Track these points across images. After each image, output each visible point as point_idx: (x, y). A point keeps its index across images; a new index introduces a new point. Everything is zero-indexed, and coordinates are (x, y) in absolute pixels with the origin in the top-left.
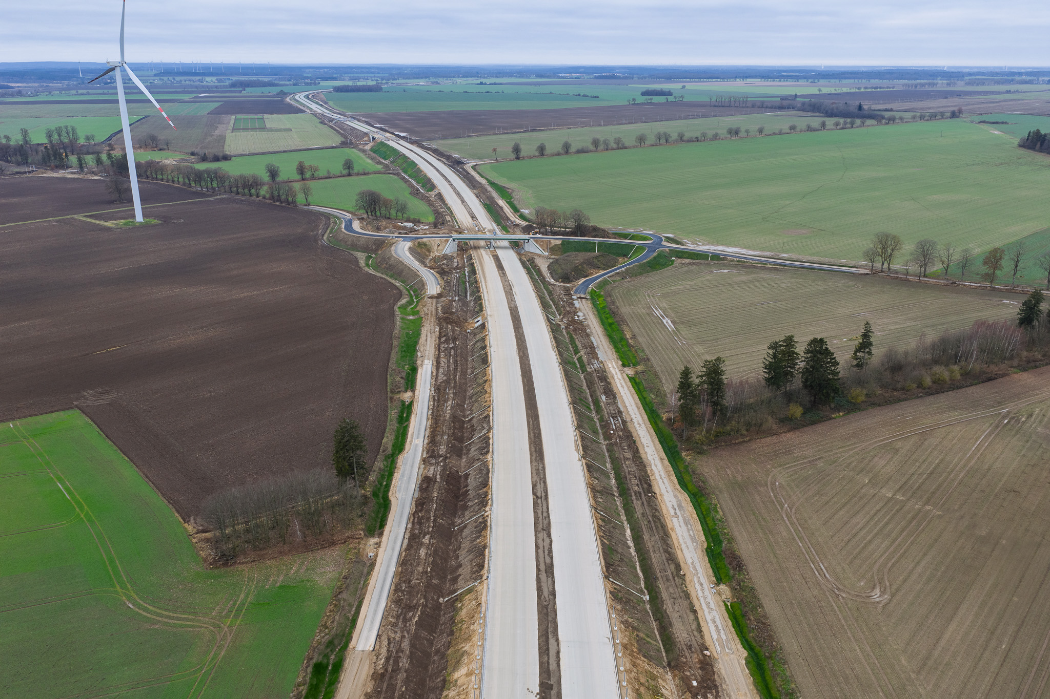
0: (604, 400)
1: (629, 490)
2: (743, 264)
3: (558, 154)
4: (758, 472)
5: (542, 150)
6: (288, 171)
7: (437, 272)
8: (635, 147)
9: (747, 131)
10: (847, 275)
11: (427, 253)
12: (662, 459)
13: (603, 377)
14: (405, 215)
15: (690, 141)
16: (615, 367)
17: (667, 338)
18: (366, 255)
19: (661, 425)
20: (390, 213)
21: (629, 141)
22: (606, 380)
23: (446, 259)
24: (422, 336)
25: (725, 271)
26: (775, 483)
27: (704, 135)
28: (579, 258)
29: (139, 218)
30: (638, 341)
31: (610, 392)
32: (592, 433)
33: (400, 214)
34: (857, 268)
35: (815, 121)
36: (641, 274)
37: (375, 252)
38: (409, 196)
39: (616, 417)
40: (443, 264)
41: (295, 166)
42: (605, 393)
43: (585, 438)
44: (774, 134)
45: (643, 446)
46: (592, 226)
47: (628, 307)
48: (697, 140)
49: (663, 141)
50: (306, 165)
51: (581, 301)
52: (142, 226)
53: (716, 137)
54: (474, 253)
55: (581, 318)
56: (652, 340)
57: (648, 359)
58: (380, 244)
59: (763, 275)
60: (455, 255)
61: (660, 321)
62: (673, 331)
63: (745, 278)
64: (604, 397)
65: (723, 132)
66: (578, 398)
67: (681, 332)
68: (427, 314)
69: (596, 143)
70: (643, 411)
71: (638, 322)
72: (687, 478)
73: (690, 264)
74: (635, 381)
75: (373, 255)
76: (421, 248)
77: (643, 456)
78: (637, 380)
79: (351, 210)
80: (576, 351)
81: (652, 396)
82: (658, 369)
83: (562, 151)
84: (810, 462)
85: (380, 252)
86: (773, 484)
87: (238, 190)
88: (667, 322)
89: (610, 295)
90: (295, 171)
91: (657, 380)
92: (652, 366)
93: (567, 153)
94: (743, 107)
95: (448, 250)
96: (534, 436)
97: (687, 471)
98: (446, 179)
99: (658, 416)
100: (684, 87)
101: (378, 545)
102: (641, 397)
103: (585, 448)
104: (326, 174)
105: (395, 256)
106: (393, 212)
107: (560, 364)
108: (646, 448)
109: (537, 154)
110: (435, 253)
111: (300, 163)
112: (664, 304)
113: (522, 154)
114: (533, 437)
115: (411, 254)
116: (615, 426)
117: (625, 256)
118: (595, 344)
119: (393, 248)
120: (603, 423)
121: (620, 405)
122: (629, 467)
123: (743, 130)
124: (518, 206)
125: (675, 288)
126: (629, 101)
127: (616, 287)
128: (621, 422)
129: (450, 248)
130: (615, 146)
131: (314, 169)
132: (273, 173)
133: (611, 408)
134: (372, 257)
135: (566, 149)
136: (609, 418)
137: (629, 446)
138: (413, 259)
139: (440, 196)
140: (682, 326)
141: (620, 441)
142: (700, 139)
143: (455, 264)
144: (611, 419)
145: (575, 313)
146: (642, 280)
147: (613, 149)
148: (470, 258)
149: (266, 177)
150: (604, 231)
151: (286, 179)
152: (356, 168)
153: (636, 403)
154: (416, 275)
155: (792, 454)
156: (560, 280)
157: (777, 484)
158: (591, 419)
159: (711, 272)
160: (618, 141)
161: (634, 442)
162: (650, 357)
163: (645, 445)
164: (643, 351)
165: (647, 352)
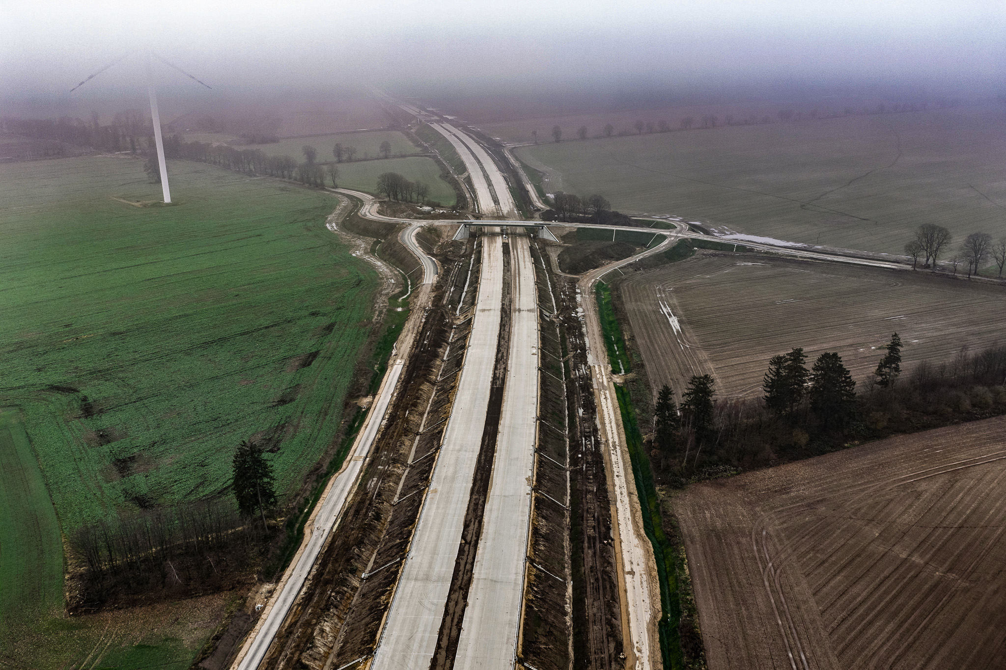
0: (581, 414)
1: (583, 534)
2: (771, 257)
3: (600, 137)
5: (583, 133)
7: (439, 260)
9: (800, 115)
10: (885, 272)
11: (437, 239)
13: (587, 387)
14: (426, 198)
15: (738, 124)
16: (604, 374)
17: (669, 340)
18: (375, 240)
20: (410, 196)
22: (589, 390)
23: (453, 246)
24: (403, 330)
25: (749, 264)
27: (753, 118)
30: (637, 346)
31: (591, 408)
32: (556, 457)
33: (421, 196)
34: (898, 263)
36: (656, 265)
37: (385, 236)
39: (590, 437)
40: (449, 251)
42: (584, 407)
43: (545, 462)
46: (614, 212)
49: (709, 124)
51: (585, 295)
53: (766, 120)
54: (485, 241)
55: (579, 315)
56: (651, 342)
57: (643, 365)
59: (792, 269)
60: (465, 241)
61: (666, 321)
62: (678, 332)
64: (581, 411)
66: (550, 411)
67: (687, 334)
68: (417, 306)
70: (623, 429)
71: (641, 322)
72: (655, 521)
73: (712, 255)
74: (621, 391)
75: (382, 241)
76: (431, 233)
78: (624, 390)
80: (565, 354)
81: (637, 411)
82: (649, 379)
83: (603, 133)
85: (390, 237)
86: (759, 533)
88: (674, 322)
91: (647, 391)
92: (645, 375)
93: (608, 136)
97: (658, 510)
98: (479, 162)
101: (271, 592)
102: (624, 412)
103: (540, 476)
105: (400, 242)
106: (414, 195)
107: (540, 369)
109: (578, 137)
110: (445, 239)
112: (675, 300)
113: (563, 137)
116: (586, 447)
117: (643, 244)
118: (588, 345)
120: (573, 444)
121: (598, 422)
122: (589, 502)
124: (545, 189)
125: (691, 282)
127: (626, 279)
128: (593, 443)
129: (459, 235)
132: (310, 155)
133: (586, 425)
134: (379, 242)
135: (608, 132)
136: (581, 437)
137: (596, 474)
138: (417, 245)
139: (468, 179)
140: (688, 327)
141: (586, 467)
142: (748, 122)
143: (463, 251)
144: (583, 438)
145: (574, 308)
146: (656, 272)
148: (480, 245)
149: (302, 159)
150: (625, 217)
151: (323, 161)
152: (394, 151)
153: (617, 420)
154: (416, 262)
156: (568, 271)
158: (561, 438)
159: (733, 265)
161: (603, 469)
162: (646, 363)
163: (616, 474)
164: (640, 355)
165: (643, 356)
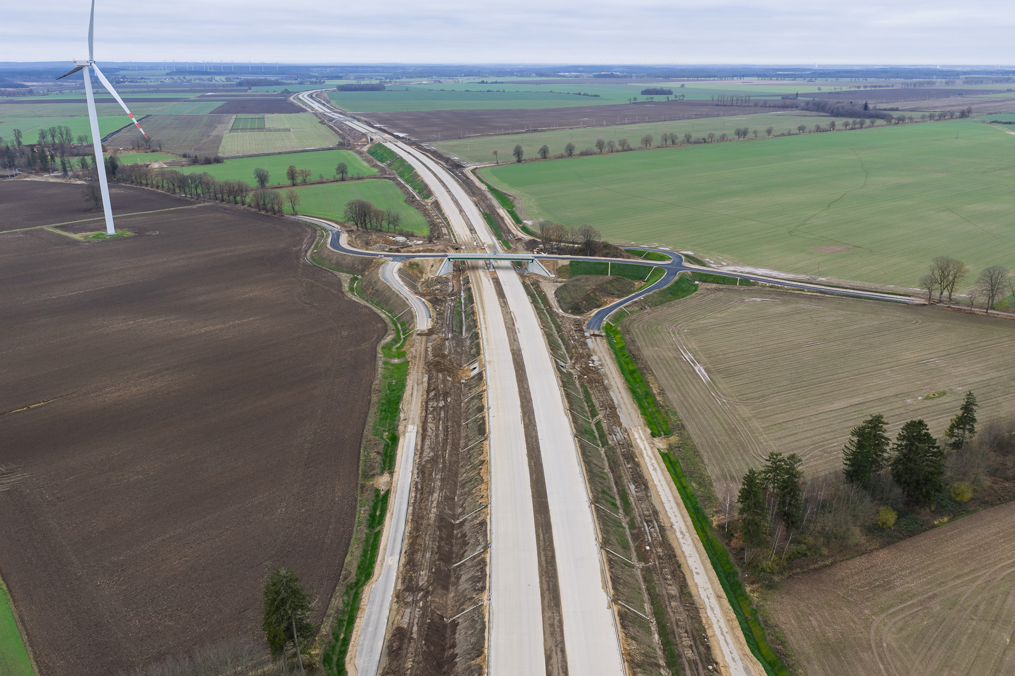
0: (634, 492)
1: (680, 656)
2: (777, 291)
3: (562, 157)
4: (855, 623)
5: (544, 153)
6: (277, 175)
7: (429, 301)
8: (640, 149)
9: (755, 132)
10: (901, 306)
11: (419, 275)
12: (719, 597)
13: (631, 456)
14: (397, 228)
15: (697, 142)
16: (644, 438)
17: (702, 393)
18: (352, 276)
19: (710, 534)
20: (381, 225)
21: (634, 143)
22: (634, 460)
23: (439, 283)
24: (407, 388)
25: (758, 299)
26: (882, 643)
27: (711, 136)
28: (591, 282)
29: (111, 230)
30: (668, 399)
31: (640, 480)
32: (621, 550)
33: (392, 226)
35: (824, 121)
36: (661, 303)
37: (362, 272)
38: (404, 204)
39: (651, 521)
40: (436, 289)
41: (285, 170)
42: (635, 482)
43: (614, 561)
44: (783, 135)
45: (692, 571)
46: (603, 243)
47: (650, 348)
48: (705, 141)
49: (669, 142)
50: (297, 169)
51: (596, 339)
52: (114, 239)
53: (723, 138)
54: (471, 275)
55: (597, 363)
56: (683, 396)
57: (683, 426)
58: (368, 265)
59: (804, 305)
60: (450, 277)
61: (691, 370)
62: (709, 383)
63: (782, 309)
64: (632, 487)
65: (730, 133)
66: (600, 490)
67: (719, 386)
68: (415, 357)
69: (600, 145)
70: (685, 511)
71: (664, 370)
72: (757, 633)
73: (716, 290)
74: (669, 459)
75: (360, 277)
76: (413, 269)
77: (693, 592)
78: (672, 459)
79: (340, 220)
80: (594, 414)
81: (694, 485)
82: (696, 441)
83: (564, 152)
84: (921, 603)
85: (367, 273)
86: (879, 645)
87: (223, 197)
88: (699, 369)
89: (628, 332)
90: (285, 176)
91: (697, 459)
92: (689, 438)
93: (570, 155)
94: (745, 106)
95: (443, 271)
96: (546, 561)
97: (757, 619)
98: (444, 185)
99: (705, 518)
100: (683, 86)
102: (679, 486)
103: (615, 580)
104: (318, 179)
105: (383, 280)
106: (385, 224)
107: (576, 436)
108: (696, 576)
109: (539, 156)
110: (429, 275)
111: (291, 167)
112: (693, 344)
113: (524, 157)
114: (544, 563)
115: (400, 277)
116: (651, 537)
117: (642, 279)
118: (616, 402)
119: (380, 270)
120: (635, 531)
121: (654, 501)
122: (676, 612)
123: (751, 130)
124: (520, 217)
125: (703, 322)
126: (630, 100)
127: (634, 320)
128: (658, 530)
129: (444, 269)
130: (620, 148)
131: (306, 174)
132: (262, 178)
133: (643, 506)
134: (357, 279)
135: (570, 151)
136: (642, 522)
137: (673, 573)
138: (402, 283)
139: (437, 204)
140: (718, 377)
141: (659, 564)
142: (707, 140)
143: (450, 289)
144: (645, 524)
145: (589, 356)
146: (663, 311)
147: (617, 151)
148: (467, 281)
149: (253, 182)
150: (616, 248)
151: (275, 184)
152: (351, 173)
153: (675, 498)
154: (404, 304)
155: (893, 588)
156: (570, 311)
157: (885, 645)
158: (618, 524)
159: (743, 301)
160: (623, 143)
161: (679, 566)
162: (686, 423)
163: (694, 571)
164: (675, 413)
165: (680, 414)
